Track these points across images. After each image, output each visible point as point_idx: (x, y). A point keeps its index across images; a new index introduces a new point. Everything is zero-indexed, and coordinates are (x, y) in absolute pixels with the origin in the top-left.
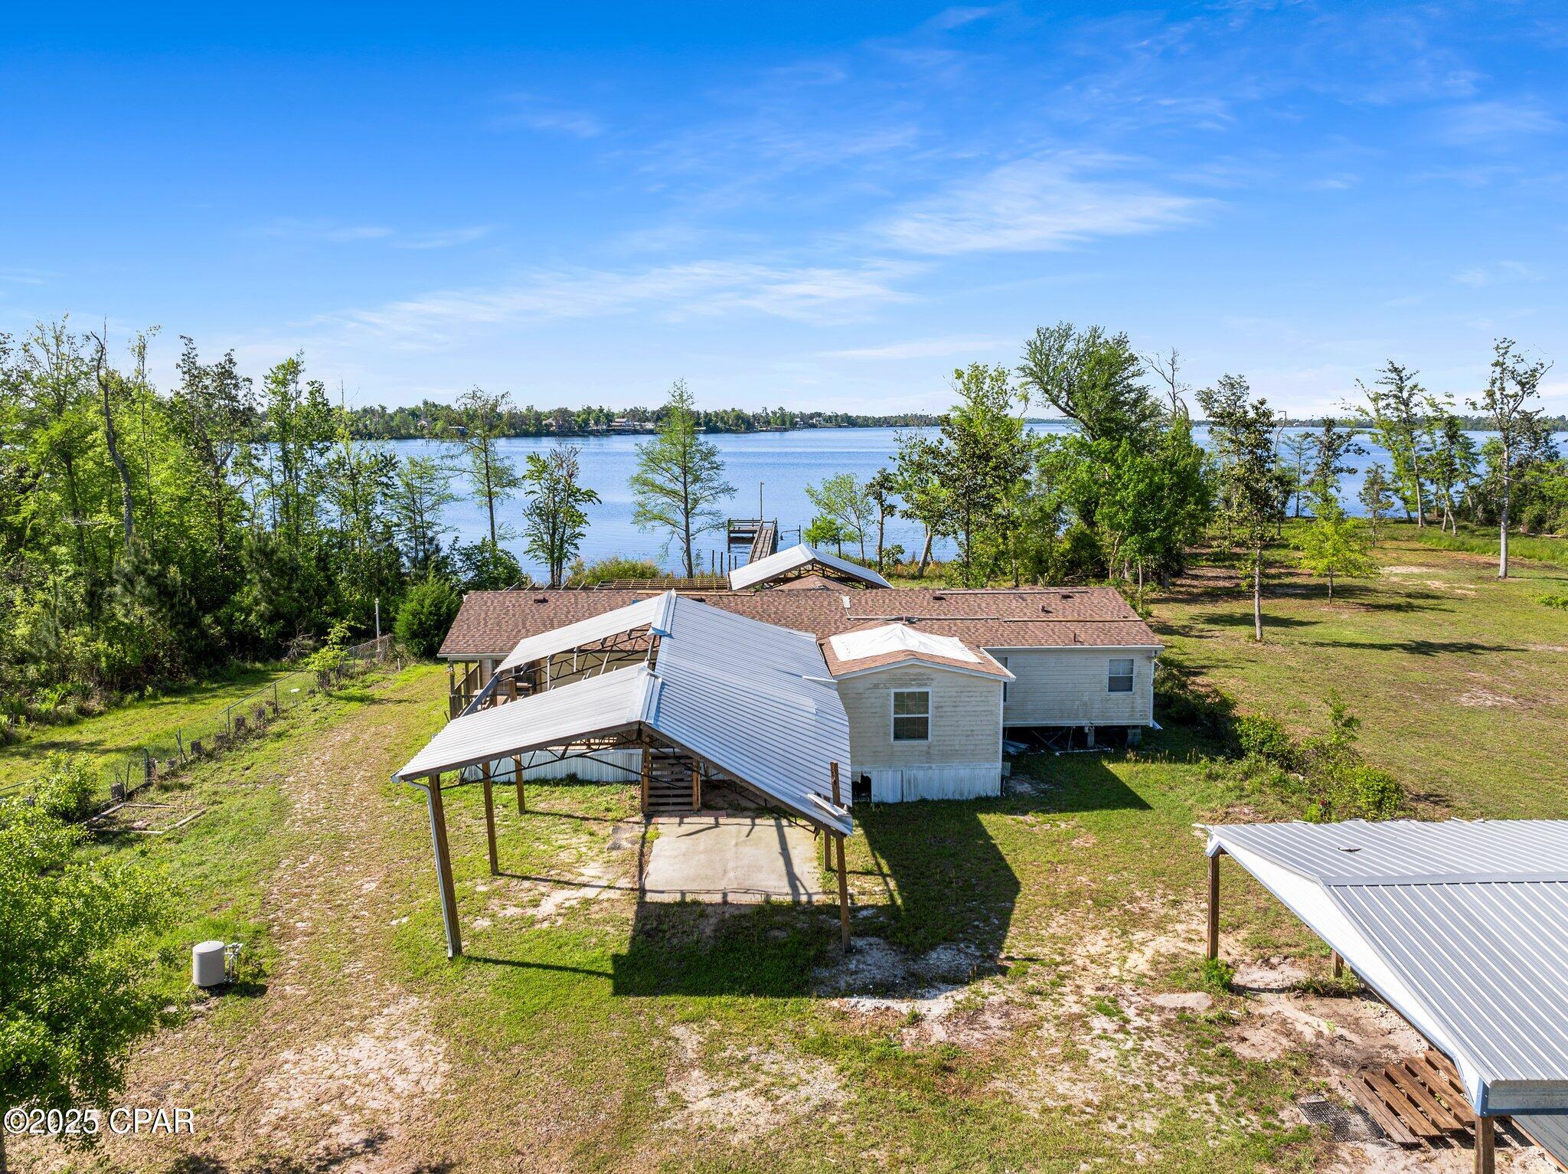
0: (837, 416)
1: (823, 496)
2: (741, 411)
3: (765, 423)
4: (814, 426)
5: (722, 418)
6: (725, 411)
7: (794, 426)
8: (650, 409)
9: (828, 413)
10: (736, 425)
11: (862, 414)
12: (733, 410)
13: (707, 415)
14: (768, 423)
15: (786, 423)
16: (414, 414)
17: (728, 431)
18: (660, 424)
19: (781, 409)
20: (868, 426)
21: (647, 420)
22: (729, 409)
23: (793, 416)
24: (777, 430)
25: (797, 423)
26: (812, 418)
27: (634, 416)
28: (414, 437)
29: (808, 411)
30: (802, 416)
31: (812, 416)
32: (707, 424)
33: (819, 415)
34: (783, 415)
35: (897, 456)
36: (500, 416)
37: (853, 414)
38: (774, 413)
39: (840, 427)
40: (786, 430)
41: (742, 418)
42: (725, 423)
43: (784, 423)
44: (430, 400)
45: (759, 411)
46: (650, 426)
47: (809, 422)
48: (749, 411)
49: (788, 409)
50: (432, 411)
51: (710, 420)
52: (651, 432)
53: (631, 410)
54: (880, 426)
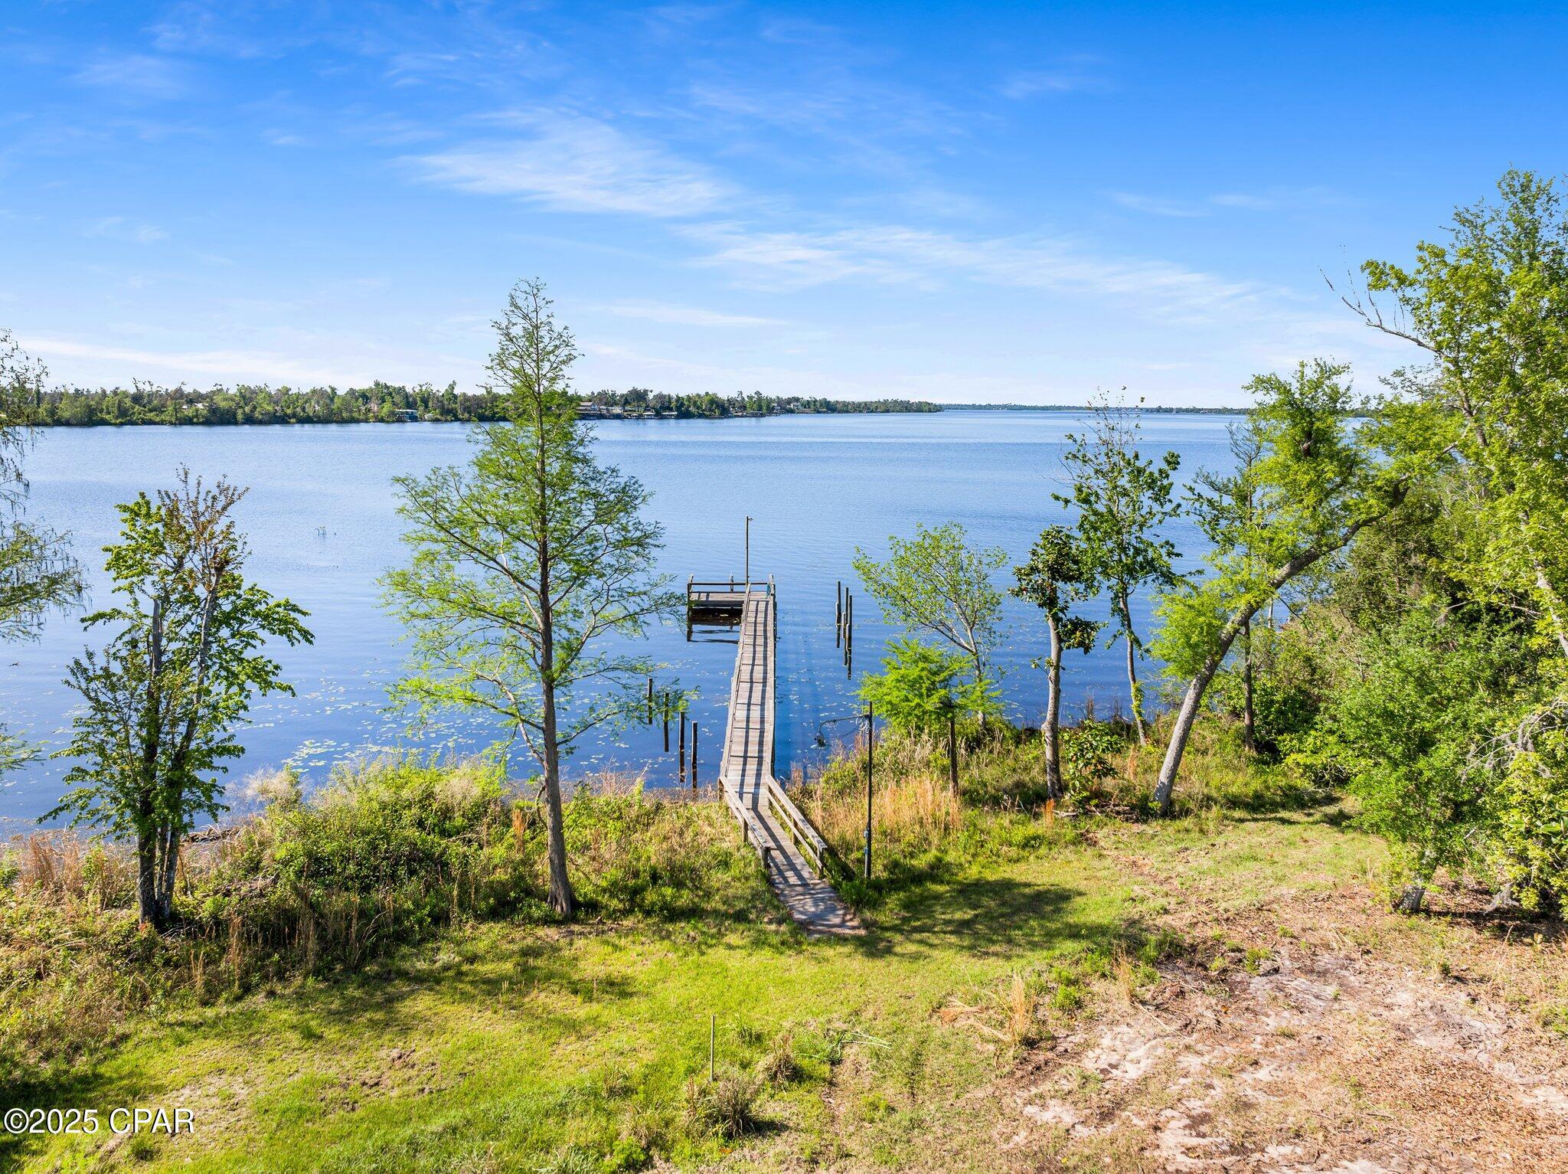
0: (816, 401)
1: (893, 577)
2: (715, 395)
3: (740, 407)
4: (791, 411)
5: (695, 402)
6: (698, 395)
7: (771, 411)
8: (619, 393)
9: (807, 398)
10: (710, 410)
11: (841, 399)
12: (707, 393)
13: (678, 399)
14: (744, 408)
15: (762, 408)
16: (365, 396)
17: (700, 416)
18: (628, 408)
19: (758, 393)
20: (847, 412)
21: (615, 404)
22: (702, 393)
23: (769, 401)
24: (754, 415)
25: (773, 408)
26: (789, 403)
27: (601, 400)
28: (357, 421)
29: (785, 396)
30: (779, 401)
31: (789, 401)
32: (678, 408)
33: (797, 400)
34: (760, 399)
35: (1072, 494)
36: (455, 397)
37: (832, 399)
38: (750, 398)
39: (819, 412)
40: (762, 415)
41: (716, 403)
42: (698, 408)
43: (760, 408)
44: (382, 381)
45: (734, 395)
46: (617, 410)
47: (786, 407)
48: (723, 395)
49: (764, 394)
50: (384, 393)
51: (682, 404)
52: (618, 417)
53: (599, 393)
54: (860, 412)
